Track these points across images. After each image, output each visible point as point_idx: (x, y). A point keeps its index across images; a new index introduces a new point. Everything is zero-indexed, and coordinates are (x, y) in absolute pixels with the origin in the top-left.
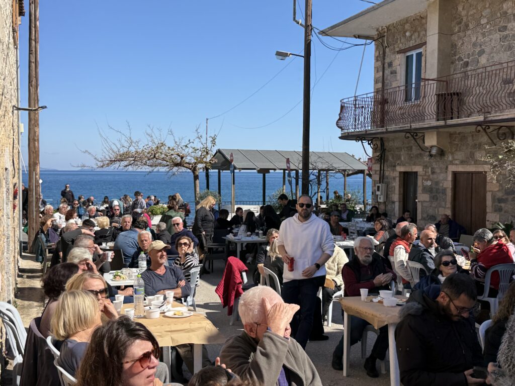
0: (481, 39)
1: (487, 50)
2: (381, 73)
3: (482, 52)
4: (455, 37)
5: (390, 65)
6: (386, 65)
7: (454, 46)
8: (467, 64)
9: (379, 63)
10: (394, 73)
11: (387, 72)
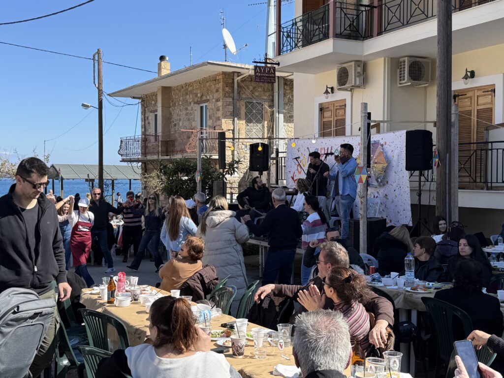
0: (180, 113)
1: (182, 119)
2: (143, 123)
3: (180, 120)
4: (171, 109)
5: (148, 118)
6: (146, 118)
7: (171, 113)
8: (175, 125)
9: (143, 116)
10: (149, 123)
11: (146, 122)
